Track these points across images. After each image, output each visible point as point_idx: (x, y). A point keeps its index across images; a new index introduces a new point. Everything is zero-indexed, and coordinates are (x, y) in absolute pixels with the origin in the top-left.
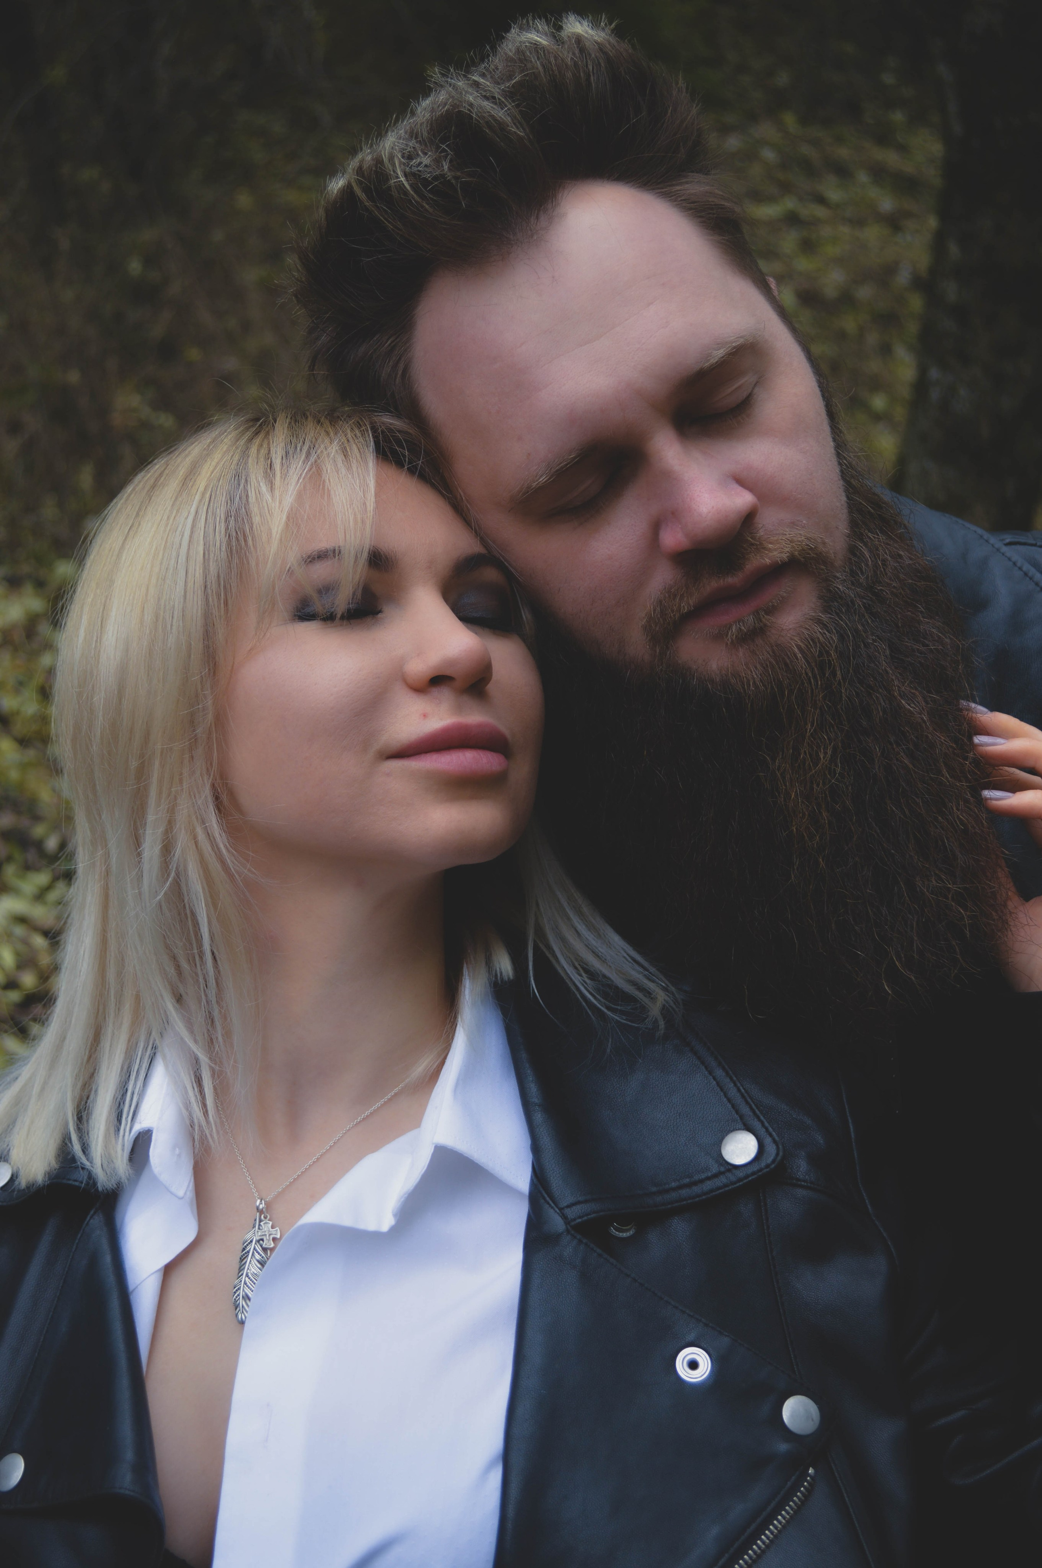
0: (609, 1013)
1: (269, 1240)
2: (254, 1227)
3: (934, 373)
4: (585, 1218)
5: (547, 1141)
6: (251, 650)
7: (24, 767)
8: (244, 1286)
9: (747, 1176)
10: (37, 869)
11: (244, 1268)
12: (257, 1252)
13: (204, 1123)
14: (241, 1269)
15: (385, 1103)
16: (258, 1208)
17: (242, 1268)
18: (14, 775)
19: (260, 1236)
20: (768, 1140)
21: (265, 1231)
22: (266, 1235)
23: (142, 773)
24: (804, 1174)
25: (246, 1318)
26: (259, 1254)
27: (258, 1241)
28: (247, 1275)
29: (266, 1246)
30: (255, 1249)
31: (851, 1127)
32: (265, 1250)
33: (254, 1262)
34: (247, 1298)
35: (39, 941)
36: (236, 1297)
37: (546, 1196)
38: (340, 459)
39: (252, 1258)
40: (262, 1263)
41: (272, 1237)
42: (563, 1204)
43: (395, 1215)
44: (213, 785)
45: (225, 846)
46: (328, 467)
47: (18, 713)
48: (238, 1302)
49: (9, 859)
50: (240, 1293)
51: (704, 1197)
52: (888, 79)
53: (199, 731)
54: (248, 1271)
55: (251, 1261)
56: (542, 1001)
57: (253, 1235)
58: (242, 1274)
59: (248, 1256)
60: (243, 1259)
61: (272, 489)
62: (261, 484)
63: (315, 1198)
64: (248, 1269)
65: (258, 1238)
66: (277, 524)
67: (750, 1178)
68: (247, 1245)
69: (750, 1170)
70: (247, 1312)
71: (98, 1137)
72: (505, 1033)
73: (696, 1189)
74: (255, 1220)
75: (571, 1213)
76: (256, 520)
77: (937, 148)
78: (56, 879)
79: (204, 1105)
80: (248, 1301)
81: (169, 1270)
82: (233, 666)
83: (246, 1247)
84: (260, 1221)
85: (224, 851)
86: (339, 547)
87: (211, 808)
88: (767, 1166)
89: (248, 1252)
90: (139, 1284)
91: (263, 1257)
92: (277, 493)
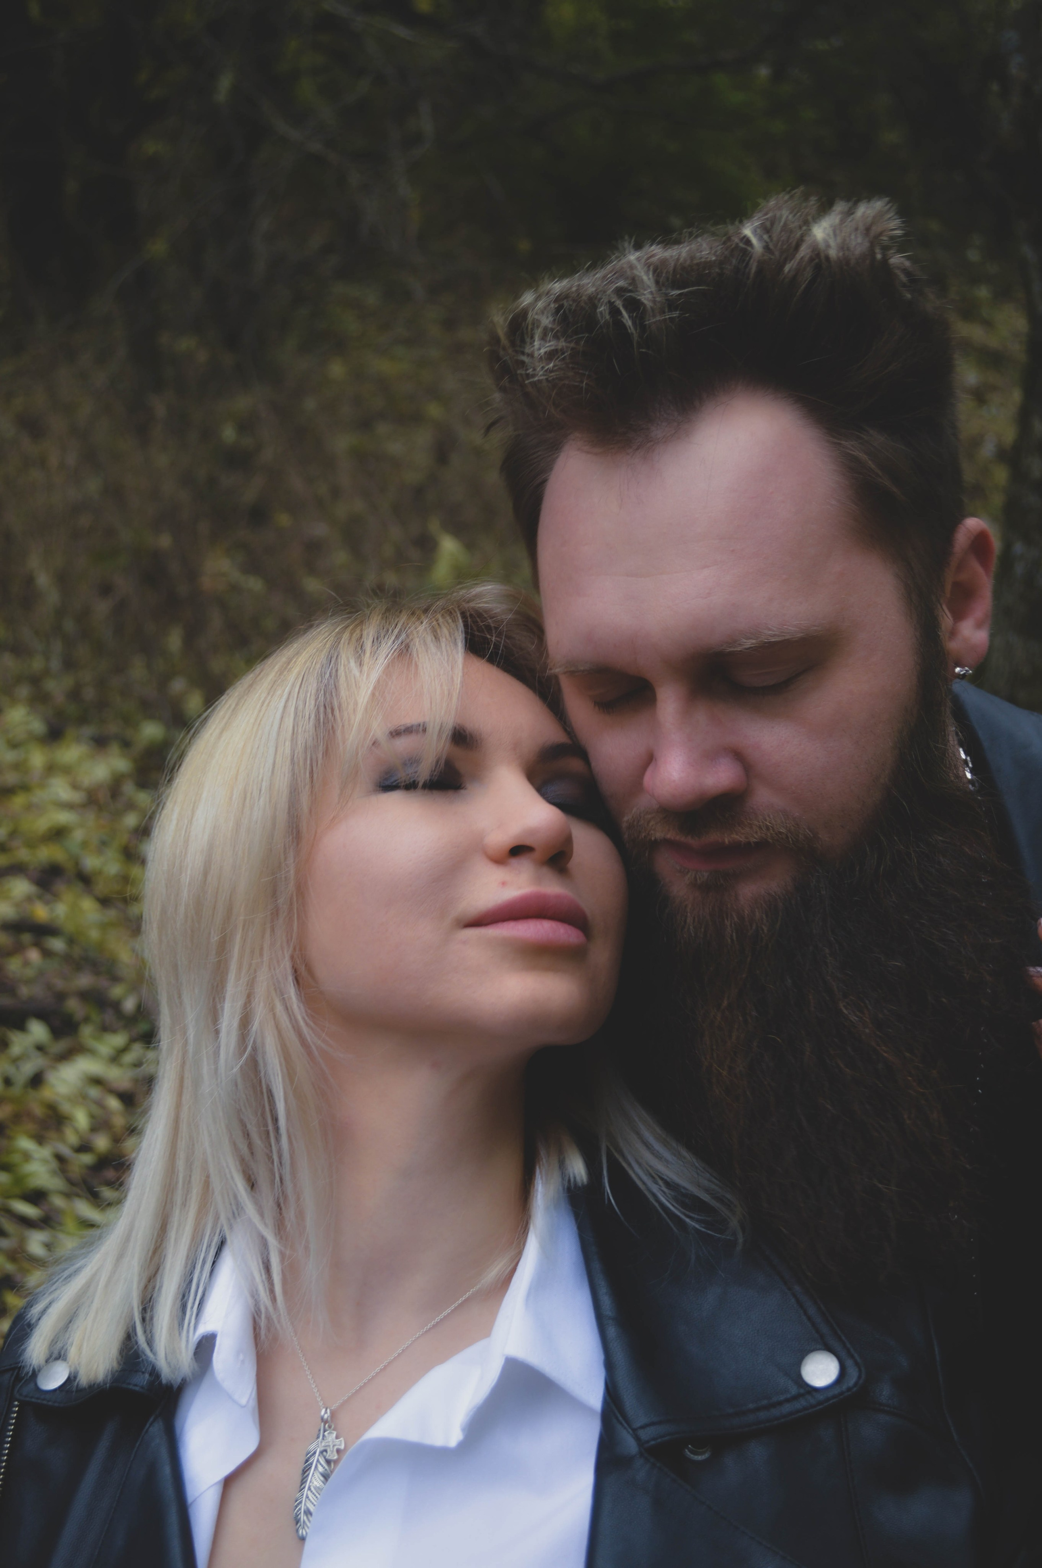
0: (687, 1220)
1: (332, 1451)
2: (318, 1437)
3: (1019, 548)
4: (659, 1440)
5: (620, 1357)
6: (332, 819)
7: (104, 927)
8: (305, 1501)
9: (828, 1399)
10: (114, 1031)
11: (306, 1481)
12: (321, 1464)
13: (271, 1309)
14: (303, 1482)
15: (456, 1308)
16: (322, 1418)
17: (304, 1480)
18: (94, 934)
19: (324, 1446)
20: (849, 1363)
21: (329, 1442)
22: (329, 1446)
23: (223, 946)
24: (887, 1398)
25: (307, 1533)
26: (322, 1466)
27: (321, 1452)
28: (309, 1489)
29: (330, 1458)
30: (318, 1461)
31: (936, 1349)
32: (328, 1462)
33: (317, 1475)
34: (308, 1513)
35: (114, 1103)
36: (298, 1511)
37: (619, 1415)
38: (429, 638)
39: (314, 1470)
40: (326, 1477)
41: (335, 1448)
42: (637, 1424)
43: (463, 1430)
44: (292, 957)
45: (303, 1018)
46: (417, 645)
47: (100, 872)
48: (299, 1516)
49: (87, 1020)
50: (301, 1506)
51: (782, 1420)
52: (973, 256)
53: (281, 901)
54: (311, 1484)
55: (313, 1474)
56: (618, 1208)
57: (317, 1446)
58: (304, 1487)
59: (310, 1468)
60: (305, 1471)
61: (361, 665)
62: (351, 661)
63: (381, 1408)
64: (311, 1482)
65: (322, 1449)
66: (363, 696)
67: (831, 1402)
68: (311, 1456)
69: (830, 1394)
70: (308, 1528)
71: (162, 1328)
72: (578, 1239)
73: (775, 1412)
74: (320, 1430)
75: (644, 1435)
76: (343, 693)
77: (1021, 323)
78: (133, 1040)
79: (272, 1291)
80: (309, 1516)
81: (229, 1482)
82: (315, 836)
83: (309, 1458)
84: (325, 1431)
85: (302, 1023)
86: (424, 723)
87: (290, 978)
88: (849, 1389)
89: (311, 1464)
90: (198, 1497)
91: (326, 1470)
92: (365, 668)
